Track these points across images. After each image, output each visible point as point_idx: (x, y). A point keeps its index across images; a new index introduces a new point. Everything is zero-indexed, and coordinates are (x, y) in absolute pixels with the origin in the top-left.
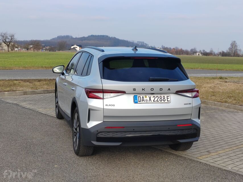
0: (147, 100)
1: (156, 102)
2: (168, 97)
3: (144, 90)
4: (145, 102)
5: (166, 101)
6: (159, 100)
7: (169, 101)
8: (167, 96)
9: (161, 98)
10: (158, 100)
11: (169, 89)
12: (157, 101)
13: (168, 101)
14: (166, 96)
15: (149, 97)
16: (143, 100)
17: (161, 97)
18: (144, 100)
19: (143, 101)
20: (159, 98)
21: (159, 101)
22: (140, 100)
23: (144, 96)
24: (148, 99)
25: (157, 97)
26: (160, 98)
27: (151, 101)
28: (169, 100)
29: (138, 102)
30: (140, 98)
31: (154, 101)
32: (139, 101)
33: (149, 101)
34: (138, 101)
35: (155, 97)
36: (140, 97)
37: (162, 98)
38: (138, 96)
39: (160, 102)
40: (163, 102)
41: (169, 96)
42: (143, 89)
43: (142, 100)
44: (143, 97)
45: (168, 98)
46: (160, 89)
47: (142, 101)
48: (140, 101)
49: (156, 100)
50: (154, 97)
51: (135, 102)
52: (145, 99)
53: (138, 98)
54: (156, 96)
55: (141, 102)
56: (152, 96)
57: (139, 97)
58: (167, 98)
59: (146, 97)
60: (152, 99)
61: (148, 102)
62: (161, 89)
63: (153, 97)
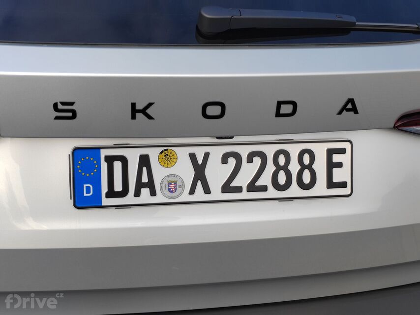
0: (172, 186)
1: (245, 195)
2: (336, 158)
3: (144, 111)
4: (160, 198)
5: (321, 188)
6: (266, 179)
7: (343, 185)
8: (330, 153)
9: (285, 168)
10: (259, 183)
11: (350, 106)
12: (252, 187)
13: (331, 184)
14: (320, 151)
15: (193, 157)
16: (145, 179)
17: (282, 160)
18: (151, 185)
19: (145, 191)
20: (270, 168)
21: (264, 189)
22: (118, 187)
23: (154, 154)
24: (187, 173)
25: (257, 161)
26: (279, 168)
27: (207, 190)
28: (339, 175)
29: (105, 201)
30: (118, 166)
31: (227, 188)
32: (111, 194)
33: (192, 192)
34: (105, 189)
35: (237, 155)
36: (124, 160)
37: (294, 168)
38: (104, 153)
39: (272, 192)
40: (294, 190)
41: (347, 146)
42: (134, 111)
43: (139, 185)
44: (144, 161)
45: (340, 165)
46: (280, 104)
47: (137, 194)
48: (124, 193)
49: (243, 179)
50: (232, 162)
51: (82, 202)
52: (160, 173)
53: (104, 166)
54: (244, 151)
55: (130, 199)
56: (217, 153)
57: (110, 160)
58: (331, 166)
59: (167, 157)
60: (217, 174)
61: (185, 197)
62: (286, 109)
63: (224, 160)
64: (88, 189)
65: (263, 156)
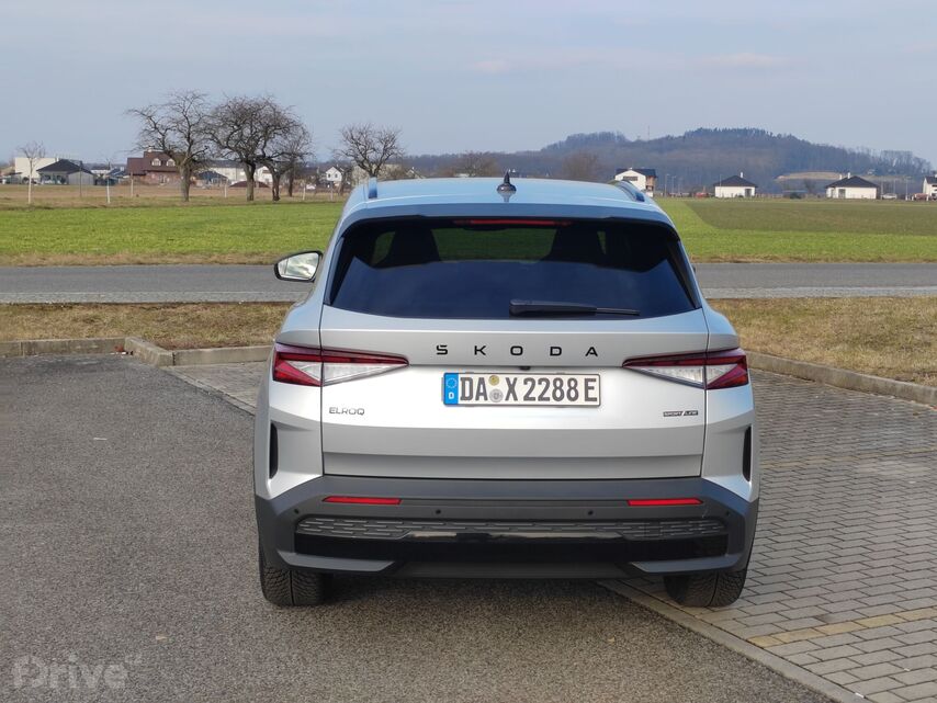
0: (497, 395)
1: (537, 402)
2: (590, 384)
3: (481, 350)
4: (489, 402)
5: (581, 400)
6: (549, 394)
7: (595, 399)
8: (587, 381)
9: (560, 388)
10: (545, 396)
11: (592, 351)
12: (541, 398)
13: (587, 399)
14: (581, 380)
15: (508, 380)
16: (482, 391)
17: (558, 384)
18: (485, 394)
19: (482, 398)
20: (552, 388)
21: (548, 399)
22: (467, 394)
23: (487, 378)
24: (503, 387)
25: (544, 383)
26: (556, 388)
27: (516, 399)
28: (592, 394)
29: (460, 402)
30: (467, 383)
31: (527, 398)
32: (463, 398)
33: (507, 399)
34: (460, 395)
35: (532, 380)
36: (471, 380)
37: (565, 388)
38: (460, 376)
39: (552, 402)
40: (565, 401)
41: (597, 377)
42: (476, 350)
43: (478, 394)
44: (481, 381)
45: (592, 388)
46: (552, 348)
47: (477, 399)
48: (470, 398)
49: (536, 393)
50: (530, 383)
51: (448, 402)
52: (490, 388)
53: (460, 383)
54: (536, 378)
55: (473, 401)
56: (521, 378)
57: (463, 380)
58: (587, 388)
59: (494, 381)
60: (521, 389)
61: (503, 402)
62: (556, 351)
63: (525, 382)
64: (451, 396)
65: (547, 381)
